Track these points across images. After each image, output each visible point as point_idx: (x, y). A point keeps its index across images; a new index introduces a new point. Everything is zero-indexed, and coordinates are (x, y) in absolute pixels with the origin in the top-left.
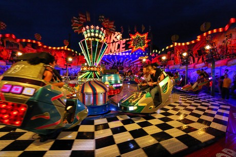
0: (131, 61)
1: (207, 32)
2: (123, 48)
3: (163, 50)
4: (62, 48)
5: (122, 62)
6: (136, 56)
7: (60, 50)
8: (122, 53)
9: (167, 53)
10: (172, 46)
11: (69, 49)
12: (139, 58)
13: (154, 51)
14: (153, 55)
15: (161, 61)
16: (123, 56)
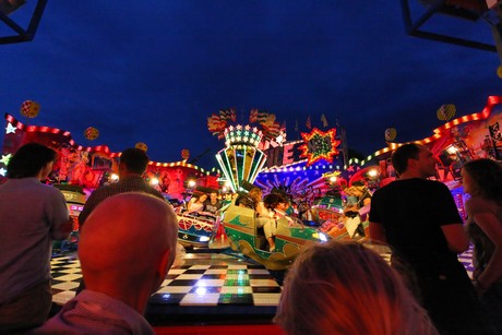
0: (305, 183)
1: (451, 121)
2: (289, 158)
3: (369, 158)
4: (179, 163)
5: (289, 186)
6: (317, 172)
7: (175, 167)
8: (288, 167)
9: (378, 164)
10: (386, 150)
11: (189, 166)
12: (323, 176)
13: (351, 161)
14: (351, 169)
15: (367, 179)
16: (290, 174)
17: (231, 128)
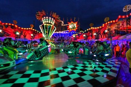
0: (68, 37)
1: (107, 22)
3: (85, 31)
4: (30, 29)
5: (64, 37)
6: (71, 34)
7: (29, 30)
10: (90, 29)
11: (33, 30)
13: (81, 32)
14: (80, 34)
16: (64, 34)
17: (45, 18)
